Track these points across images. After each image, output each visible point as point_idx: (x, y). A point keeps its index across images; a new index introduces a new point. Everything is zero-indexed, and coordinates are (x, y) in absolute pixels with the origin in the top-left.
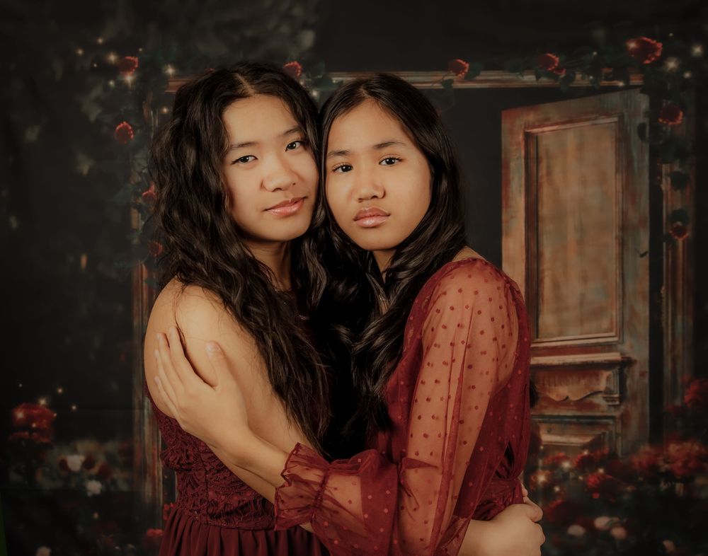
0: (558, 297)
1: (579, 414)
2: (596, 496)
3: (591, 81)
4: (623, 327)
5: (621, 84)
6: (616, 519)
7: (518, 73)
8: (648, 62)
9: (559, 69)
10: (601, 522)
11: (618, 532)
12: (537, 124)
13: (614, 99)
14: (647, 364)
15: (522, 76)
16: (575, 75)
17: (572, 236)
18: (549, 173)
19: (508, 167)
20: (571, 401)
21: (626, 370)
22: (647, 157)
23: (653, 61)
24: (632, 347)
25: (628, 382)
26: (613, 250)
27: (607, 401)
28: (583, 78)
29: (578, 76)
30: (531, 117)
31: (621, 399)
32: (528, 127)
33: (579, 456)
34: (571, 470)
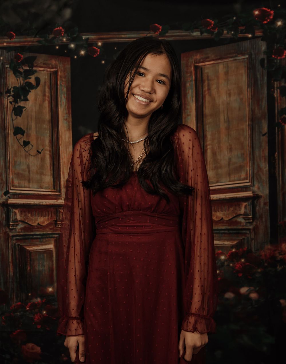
0: (215, 160)
1: (229, 228)
2: (240, 275)
3: (233, 35)
4: (254, 177)
5: (250, 36)
6: (252, 288)
7: (190, 31)
8: (265, 22)
9: (214, 28)
10: (244, 290)
11: (254, 296)
12: (201, 60)
13: (246, 44)
14: (268, 197)
15: (193, 33)
16: (223, 31)
17: (223, 126)
18: (209, 89)
19: (185, 86)
20: (225, 220)
21: (255, 202)
22: (265, 78)
23: (269, 21)
24: (259, 188)
25: (257, 208)
26: (247, 133)
27: (245, 220)
28: (228, 33)
29: (225, 32)
30: (198, 57)
31: (254, 218)
32: (197, 63)
33: (230, 252)
34: (225, 260)
